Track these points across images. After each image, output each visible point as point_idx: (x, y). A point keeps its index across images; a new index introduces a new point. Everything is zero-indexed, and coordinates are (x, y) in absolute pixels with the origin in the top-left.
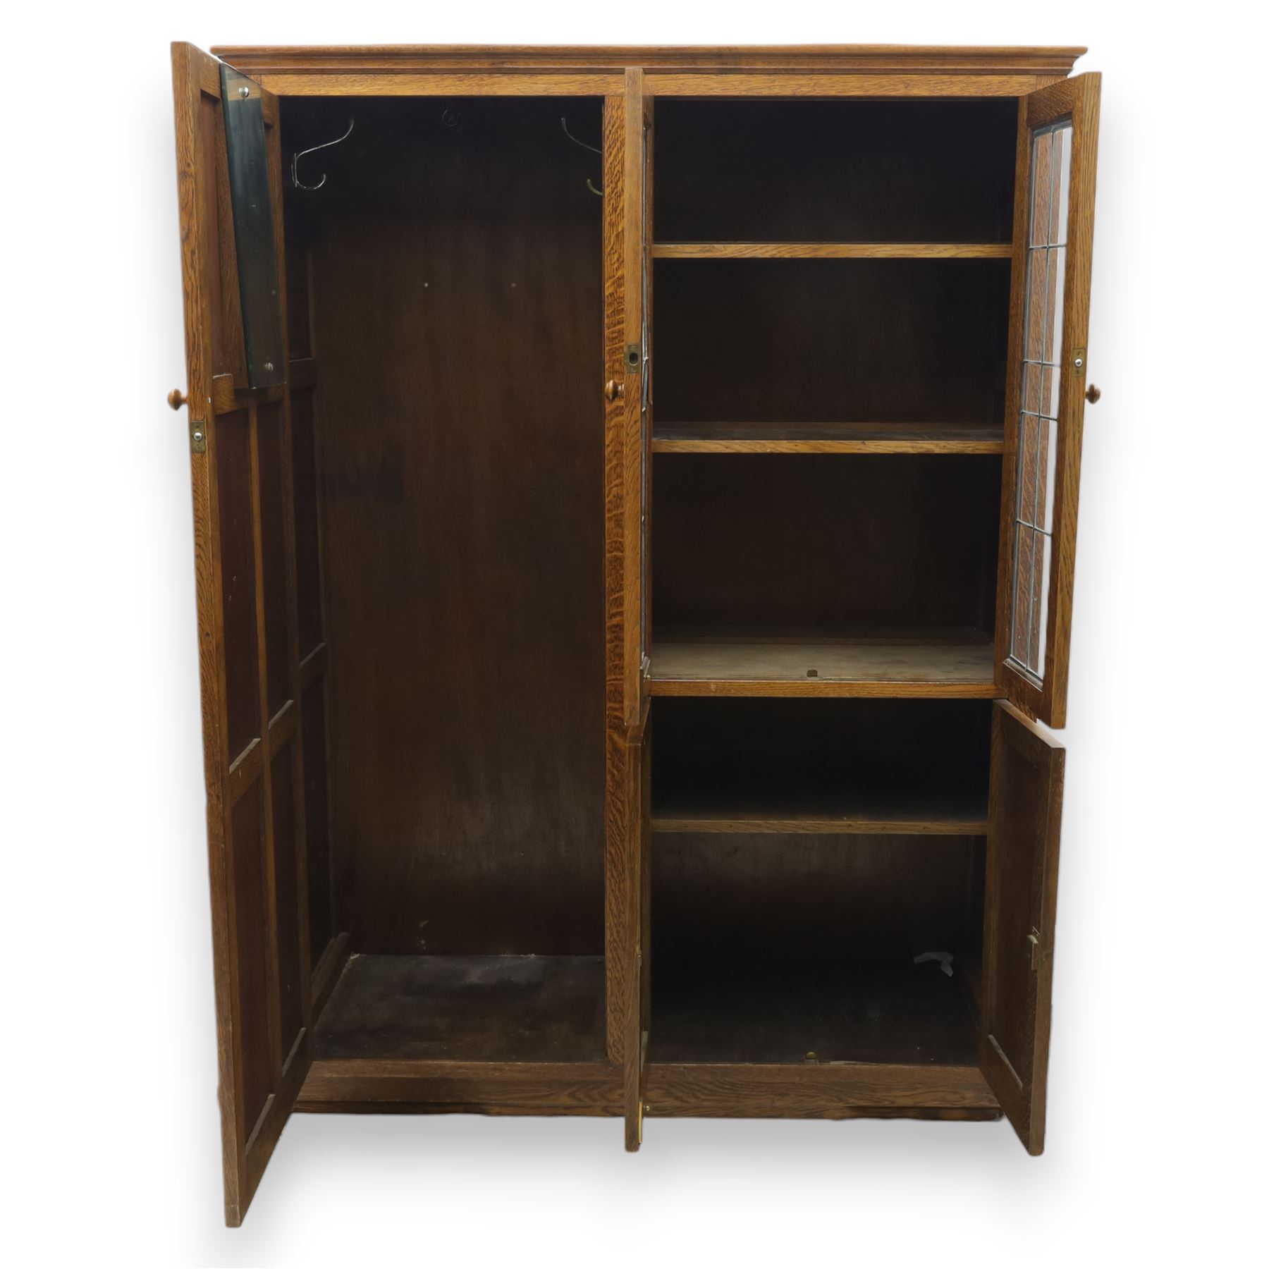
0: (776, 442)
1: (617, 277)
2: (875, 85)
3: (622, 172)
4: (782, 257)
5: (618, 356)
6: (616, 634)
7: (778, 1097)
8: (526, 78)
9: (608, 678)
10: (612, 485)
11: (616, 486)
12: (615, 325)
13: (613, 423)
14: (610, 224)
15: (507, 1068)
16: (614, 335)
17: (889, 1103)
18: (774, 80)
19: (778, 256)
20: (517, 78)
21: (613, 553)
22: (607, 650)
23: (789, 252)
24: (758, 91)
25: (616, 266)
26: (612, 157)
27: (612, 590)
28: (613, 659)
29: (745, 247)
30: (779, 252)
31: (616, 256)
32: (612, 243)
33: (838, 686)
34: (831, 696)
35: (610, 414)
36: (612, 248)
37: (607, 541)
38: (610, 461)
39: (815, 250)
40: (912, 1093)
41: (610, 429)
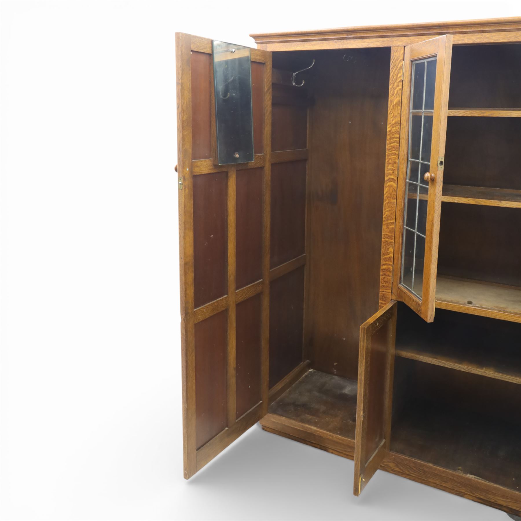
0: (459, 198)
1: (392, 123)
2: (513, 36)
3: (396, 79)
4: (468, 116)
5: (391, 157)
6: (384, 273)
7: (443, 482)
8: (360, 40)
9: (380, 290)
10: (386, 211)
11: (388, 211)
12: (390, 144)
13: (387, 185)
14: (390, 101)
15: (335, 437)
16: (390, 148)
17: (494, 501)
18: (465, 37)
19: (465, 115)
20: (357, 41)
21: (385, 239)
22: (381, 279)
23: (470, 114)
24: (457, 42)
25: (392, 119)
26: (393, 73)
27: (384, 254)
28: (383, 283)
29: (451, 111)
30: (466, 114)
31: (392, 115)
32: (391, 109)
33: (479, 310)
34: (476, 314)
35: (386, 181)
36: (391, 111)
37: (383, 234)
38: (386, 200)
39: (483, 113)
40: (506, 500)
41: (386, 187)
